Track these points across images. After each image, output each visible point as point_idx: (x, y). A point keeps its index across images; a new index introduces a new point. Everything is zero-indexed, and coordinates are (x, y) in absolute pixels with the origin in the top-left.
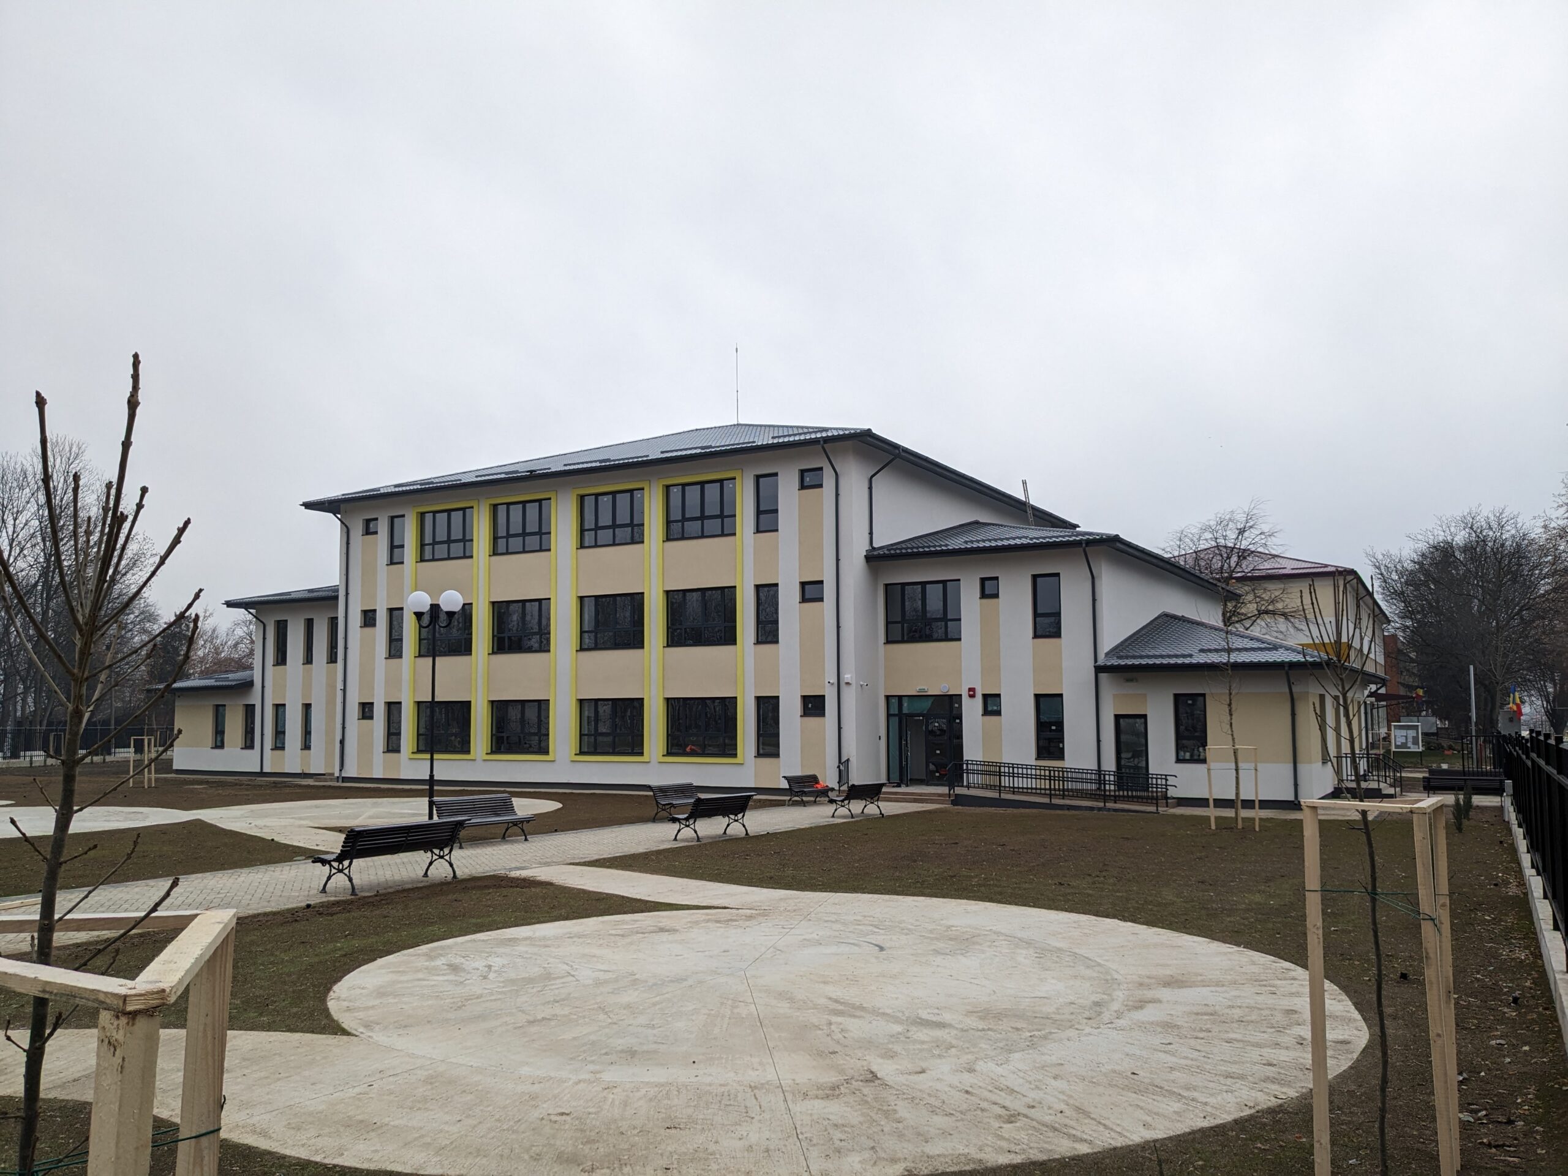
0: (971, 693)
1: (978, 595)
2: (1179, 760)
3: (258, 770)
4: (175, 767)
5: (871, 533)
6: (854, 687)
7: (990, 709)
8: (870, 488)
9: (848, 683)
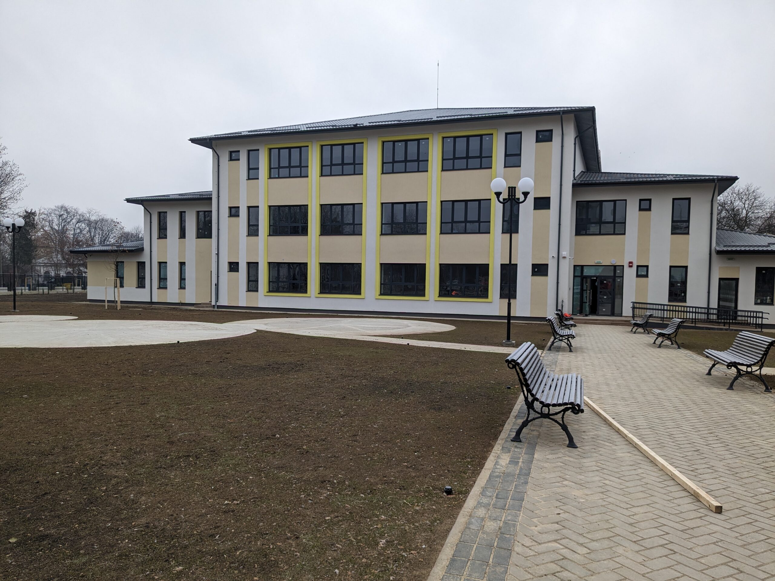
0: (631, 265)
1: (638, 209)
2: (756, 303)
3: (149, 301)
4: (88, 298)
5: (574, 171)
6: (568, 259)
7: (641, 274)
8: (575, 144)
9: (564, 257)
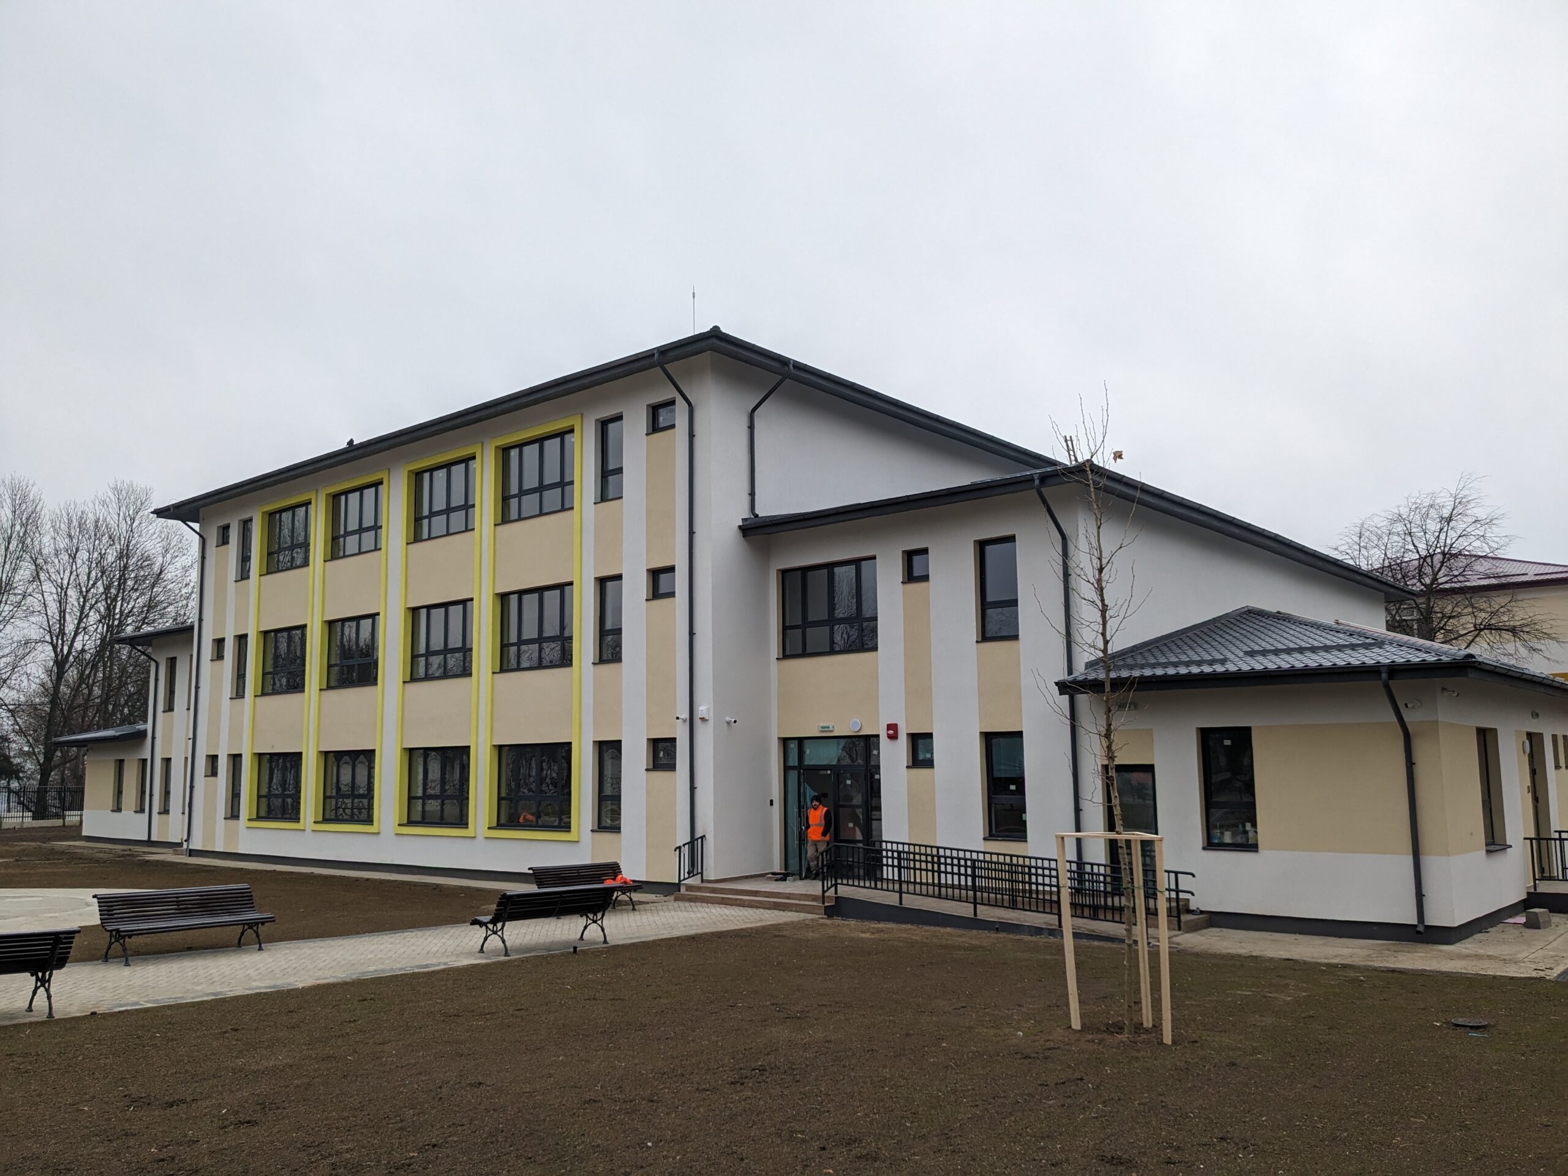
0: (891, 732)
1: (899, 577)
2: (1211, 844)
3: (145, 838)
4: (84, 834)
5: (752, 494)
6: (711, 723)
7: (921, 757)
8: (751, 427)
9: (702, 719)
